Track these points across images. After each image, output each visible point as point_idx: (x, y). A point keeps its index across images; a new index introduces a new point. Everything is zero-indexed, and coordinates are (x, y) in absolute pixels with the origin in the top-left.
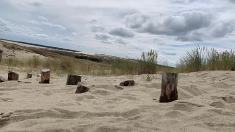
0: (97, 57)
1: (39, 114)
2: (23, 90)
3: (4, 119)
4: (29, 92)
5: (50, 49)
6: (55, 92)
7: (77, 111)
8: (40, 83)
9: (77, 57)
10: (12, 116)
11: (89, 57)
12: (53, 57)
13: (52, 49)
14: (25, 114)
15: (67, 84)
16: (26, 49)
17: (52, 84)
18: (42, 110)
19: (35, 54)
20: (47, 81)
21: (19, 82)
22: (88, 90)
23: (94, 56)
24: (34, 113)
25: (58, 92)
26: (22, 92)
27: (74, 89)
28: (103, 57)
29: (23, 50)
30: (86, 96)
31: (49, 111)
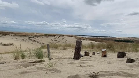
0: (129, 40)
1: (112, 74)
2: (95, 61)
3: (96, 75)
4: (99, 62)
5: (99, 38)
6: (113, 62)
7: (134, 73)
8: (101, 57)
9: (115, 41)
10: (99, 74)
11: (123, 40)
12: (101, 42)
13: (100, 38)
14: (105, 73)
15: (118, 58)
16: (86, 39)
17: (109, 58)
18: (113, 71)
19: (91, 41)
20: (105, 56)
21: (90, 57)
22: (135, 61)
23: (127, 39)
24: (109, 73)
25: (115, 62)
26: (95, 62)
27: (124, 60)
28: (134, 39)
29: (85, 39)
30: (135, 65)
31: (117, 72)
